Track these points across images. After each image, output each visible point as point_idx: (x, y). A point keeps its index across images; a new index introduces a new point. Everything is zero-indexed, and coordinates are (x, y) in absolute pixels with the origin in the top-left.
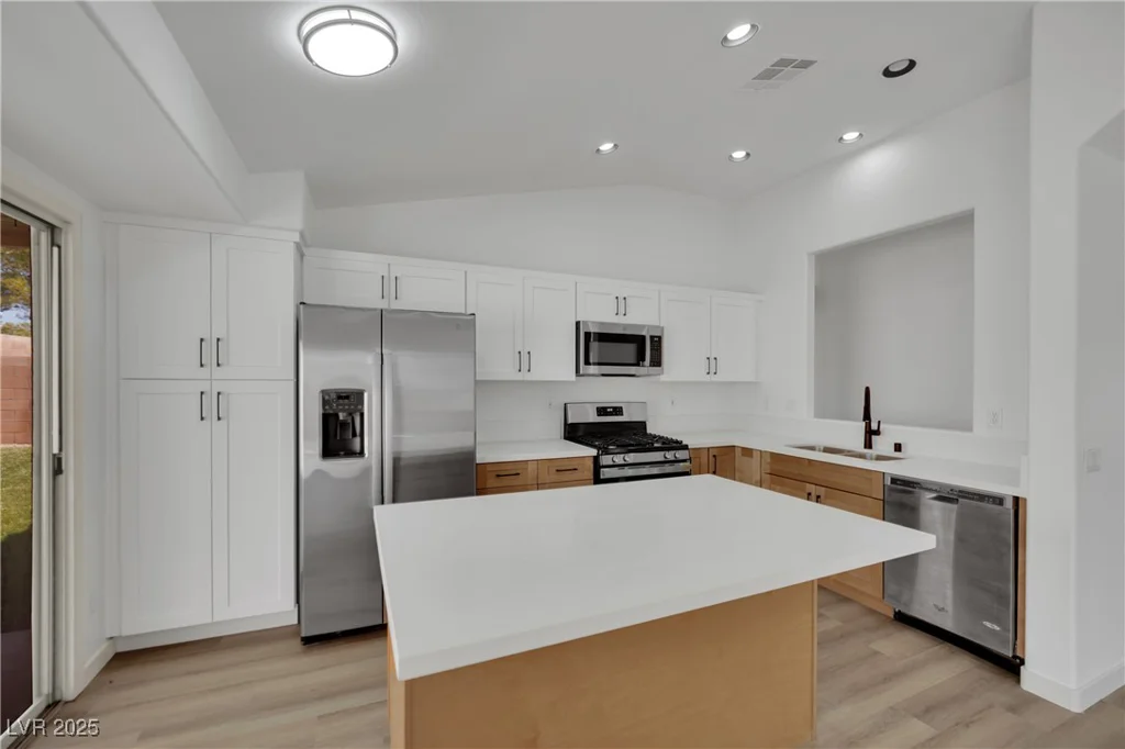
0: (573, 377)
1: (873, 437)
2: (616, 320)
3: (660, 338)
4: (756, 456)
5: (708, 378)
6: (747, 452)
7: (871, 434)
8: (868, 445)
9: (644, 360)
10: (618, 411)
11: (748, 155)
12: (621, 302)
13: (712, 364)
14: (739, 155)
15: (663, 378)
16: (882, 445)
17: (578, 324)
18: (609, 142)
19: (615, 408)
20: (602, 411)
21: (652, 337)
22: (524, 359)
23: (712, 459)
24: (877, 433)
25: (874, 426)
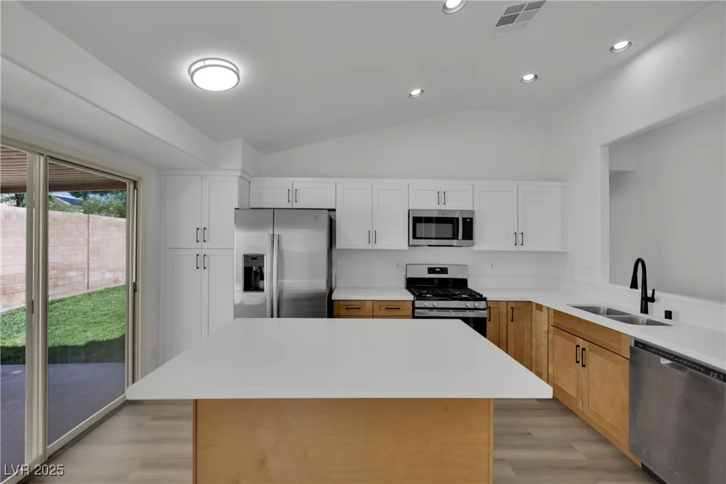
0: (406, 247)
1: (649, 304)
2: (438, 207)
3: (471, 219)
4: (545, 311)
5: (515, 248)
6: (540, 307)
7: (647, 300)
8: (645, 310)
9: (458, 235)
10: (444, 270)
11: (536, 77)
12: (442, 196)
13: (519, 238)
14: (529, 77)
15: (475, 248)
16: (656, 311)
17: (409, 211)
18: (418, 88)
19: (441, 269)
20: (431, 270)
21: (464, 220)
22: (372, 236)
23: (510, 310)
24: (652, 300)
25: (649, 293)
